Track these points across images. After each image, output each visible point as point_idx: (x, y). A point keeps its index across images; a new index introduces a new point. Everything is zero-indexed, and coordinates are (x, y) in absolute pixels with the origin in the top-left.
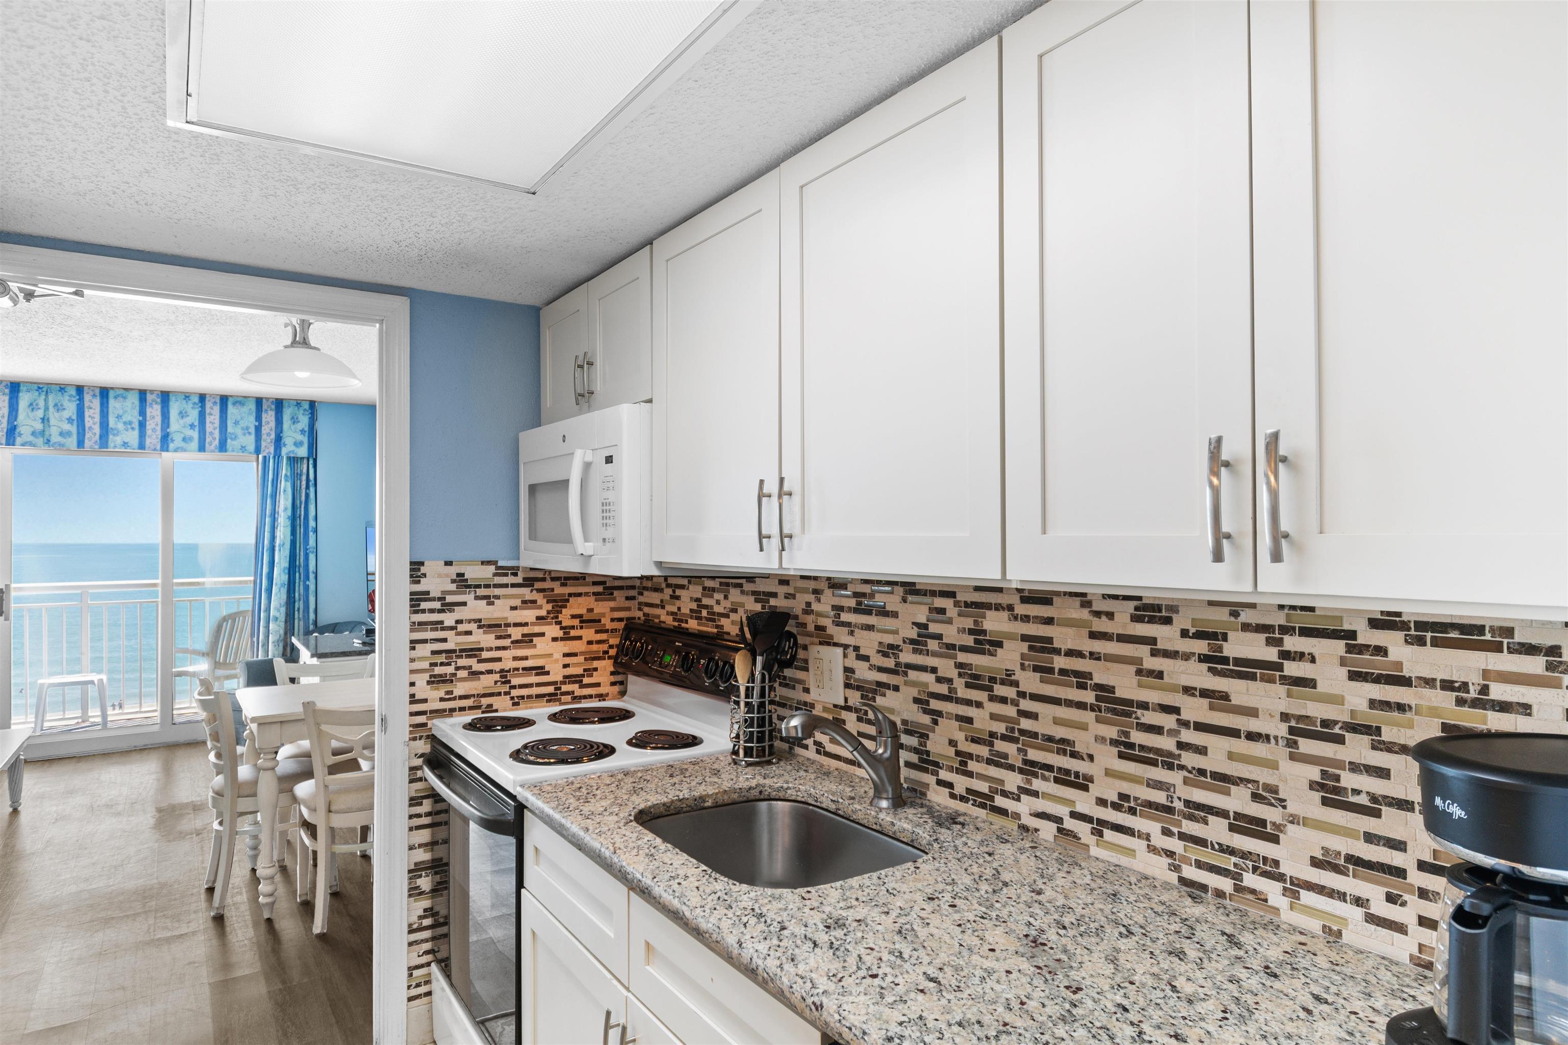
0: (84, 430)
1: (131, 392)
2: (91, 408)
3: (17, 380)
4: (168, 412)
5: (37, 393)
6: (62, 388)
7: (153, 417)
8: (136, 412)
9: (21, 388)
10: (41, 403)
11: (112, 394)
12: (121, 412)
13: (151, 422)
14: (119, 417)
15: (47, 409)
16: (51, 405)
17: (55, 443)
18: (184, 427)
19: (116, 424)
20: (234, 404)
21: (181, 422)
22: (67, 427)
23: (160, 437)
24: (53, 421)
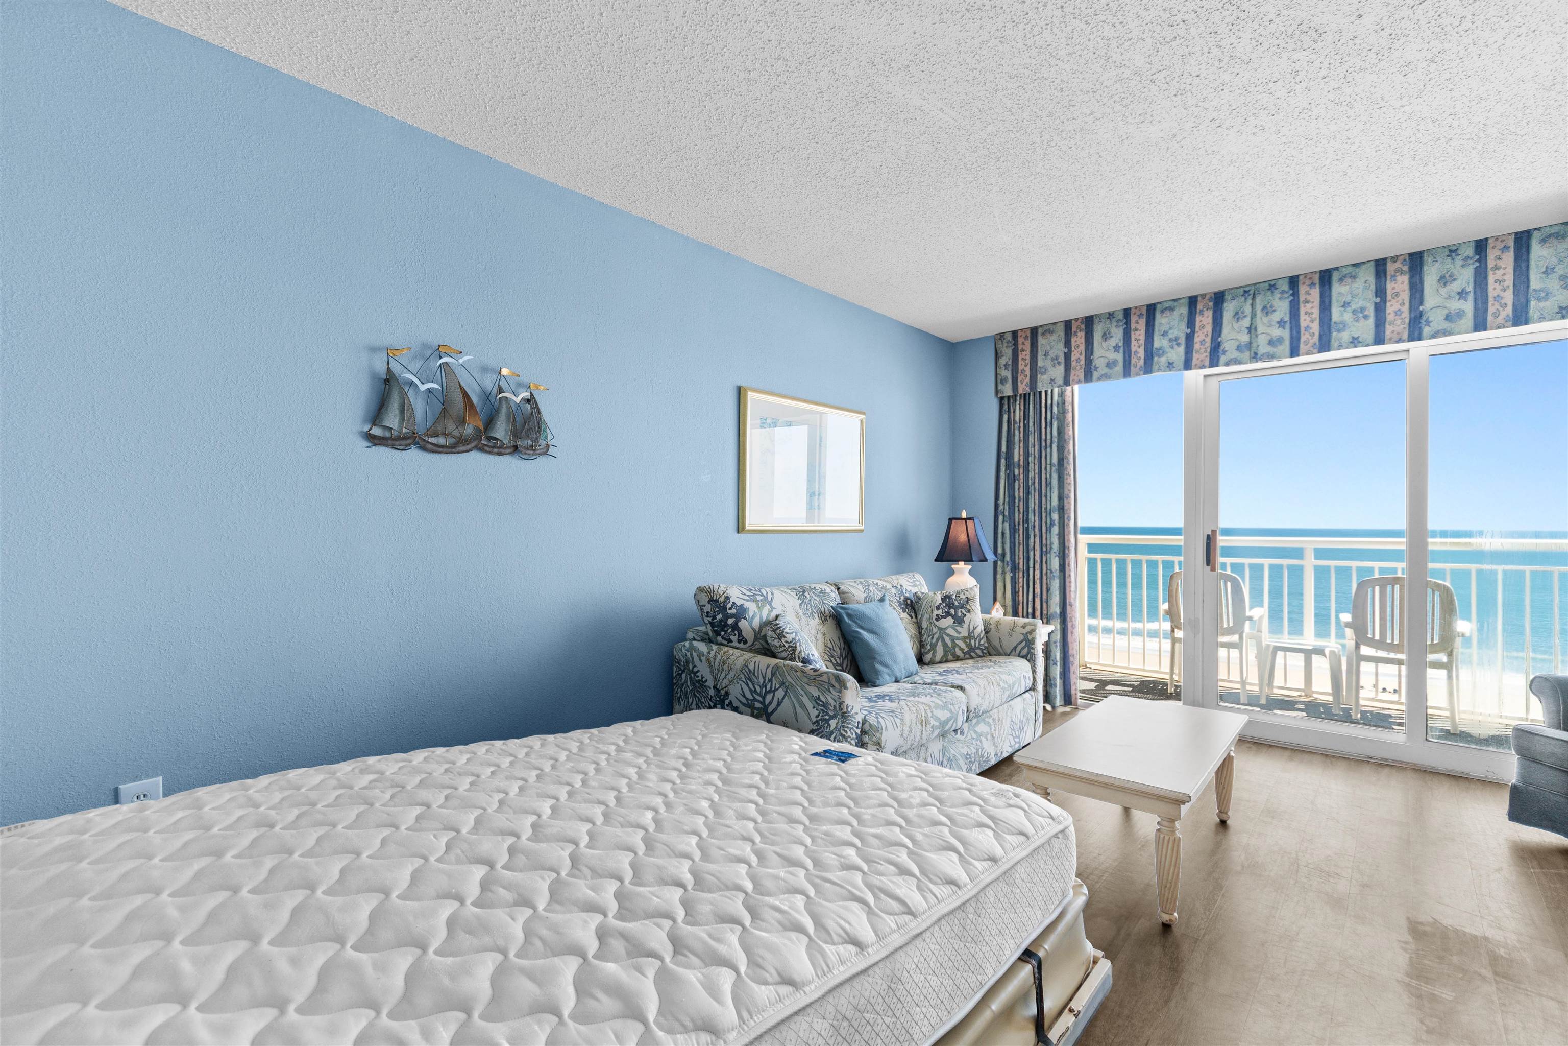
0: (1299, 332)
1: (1364, 267)
2: (1308, 302)
3: (1222, 289)
4: (1422, 282)
5: (1243, 299)
6: (1272, 286)
7: (1397, 294)
8: (1371, 294)
9: (1226, 297)
10: (1248, 309)
11: (1335, 276)
12: (1348, 299)
13: (1393, 302)
14: (1345, 305)
15: (1253, 315)
16: (1259, 308)
17: (1263, 355)
18: (1449, 297)
19: (1342, 315)
20: (1543, 241)
21: (1443, 291)
22: (1277, 332)
23: (1407, 321)
24: (1260, 329)
